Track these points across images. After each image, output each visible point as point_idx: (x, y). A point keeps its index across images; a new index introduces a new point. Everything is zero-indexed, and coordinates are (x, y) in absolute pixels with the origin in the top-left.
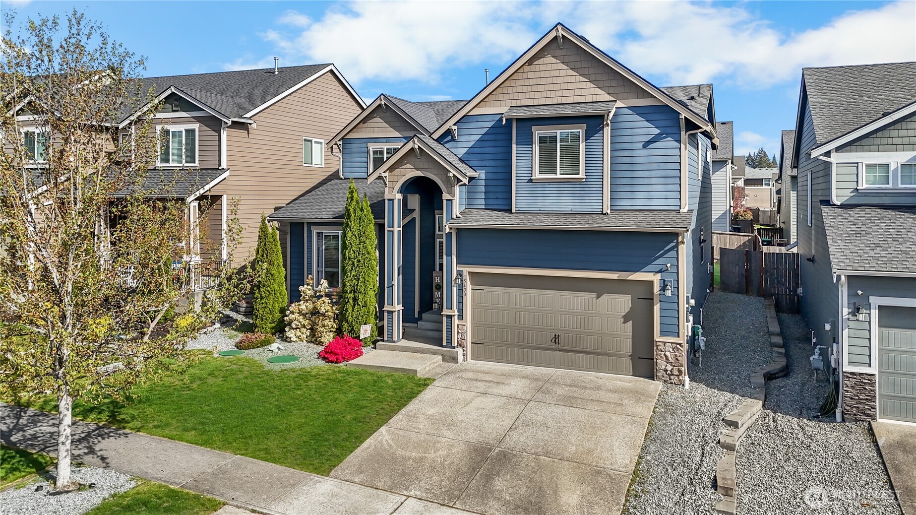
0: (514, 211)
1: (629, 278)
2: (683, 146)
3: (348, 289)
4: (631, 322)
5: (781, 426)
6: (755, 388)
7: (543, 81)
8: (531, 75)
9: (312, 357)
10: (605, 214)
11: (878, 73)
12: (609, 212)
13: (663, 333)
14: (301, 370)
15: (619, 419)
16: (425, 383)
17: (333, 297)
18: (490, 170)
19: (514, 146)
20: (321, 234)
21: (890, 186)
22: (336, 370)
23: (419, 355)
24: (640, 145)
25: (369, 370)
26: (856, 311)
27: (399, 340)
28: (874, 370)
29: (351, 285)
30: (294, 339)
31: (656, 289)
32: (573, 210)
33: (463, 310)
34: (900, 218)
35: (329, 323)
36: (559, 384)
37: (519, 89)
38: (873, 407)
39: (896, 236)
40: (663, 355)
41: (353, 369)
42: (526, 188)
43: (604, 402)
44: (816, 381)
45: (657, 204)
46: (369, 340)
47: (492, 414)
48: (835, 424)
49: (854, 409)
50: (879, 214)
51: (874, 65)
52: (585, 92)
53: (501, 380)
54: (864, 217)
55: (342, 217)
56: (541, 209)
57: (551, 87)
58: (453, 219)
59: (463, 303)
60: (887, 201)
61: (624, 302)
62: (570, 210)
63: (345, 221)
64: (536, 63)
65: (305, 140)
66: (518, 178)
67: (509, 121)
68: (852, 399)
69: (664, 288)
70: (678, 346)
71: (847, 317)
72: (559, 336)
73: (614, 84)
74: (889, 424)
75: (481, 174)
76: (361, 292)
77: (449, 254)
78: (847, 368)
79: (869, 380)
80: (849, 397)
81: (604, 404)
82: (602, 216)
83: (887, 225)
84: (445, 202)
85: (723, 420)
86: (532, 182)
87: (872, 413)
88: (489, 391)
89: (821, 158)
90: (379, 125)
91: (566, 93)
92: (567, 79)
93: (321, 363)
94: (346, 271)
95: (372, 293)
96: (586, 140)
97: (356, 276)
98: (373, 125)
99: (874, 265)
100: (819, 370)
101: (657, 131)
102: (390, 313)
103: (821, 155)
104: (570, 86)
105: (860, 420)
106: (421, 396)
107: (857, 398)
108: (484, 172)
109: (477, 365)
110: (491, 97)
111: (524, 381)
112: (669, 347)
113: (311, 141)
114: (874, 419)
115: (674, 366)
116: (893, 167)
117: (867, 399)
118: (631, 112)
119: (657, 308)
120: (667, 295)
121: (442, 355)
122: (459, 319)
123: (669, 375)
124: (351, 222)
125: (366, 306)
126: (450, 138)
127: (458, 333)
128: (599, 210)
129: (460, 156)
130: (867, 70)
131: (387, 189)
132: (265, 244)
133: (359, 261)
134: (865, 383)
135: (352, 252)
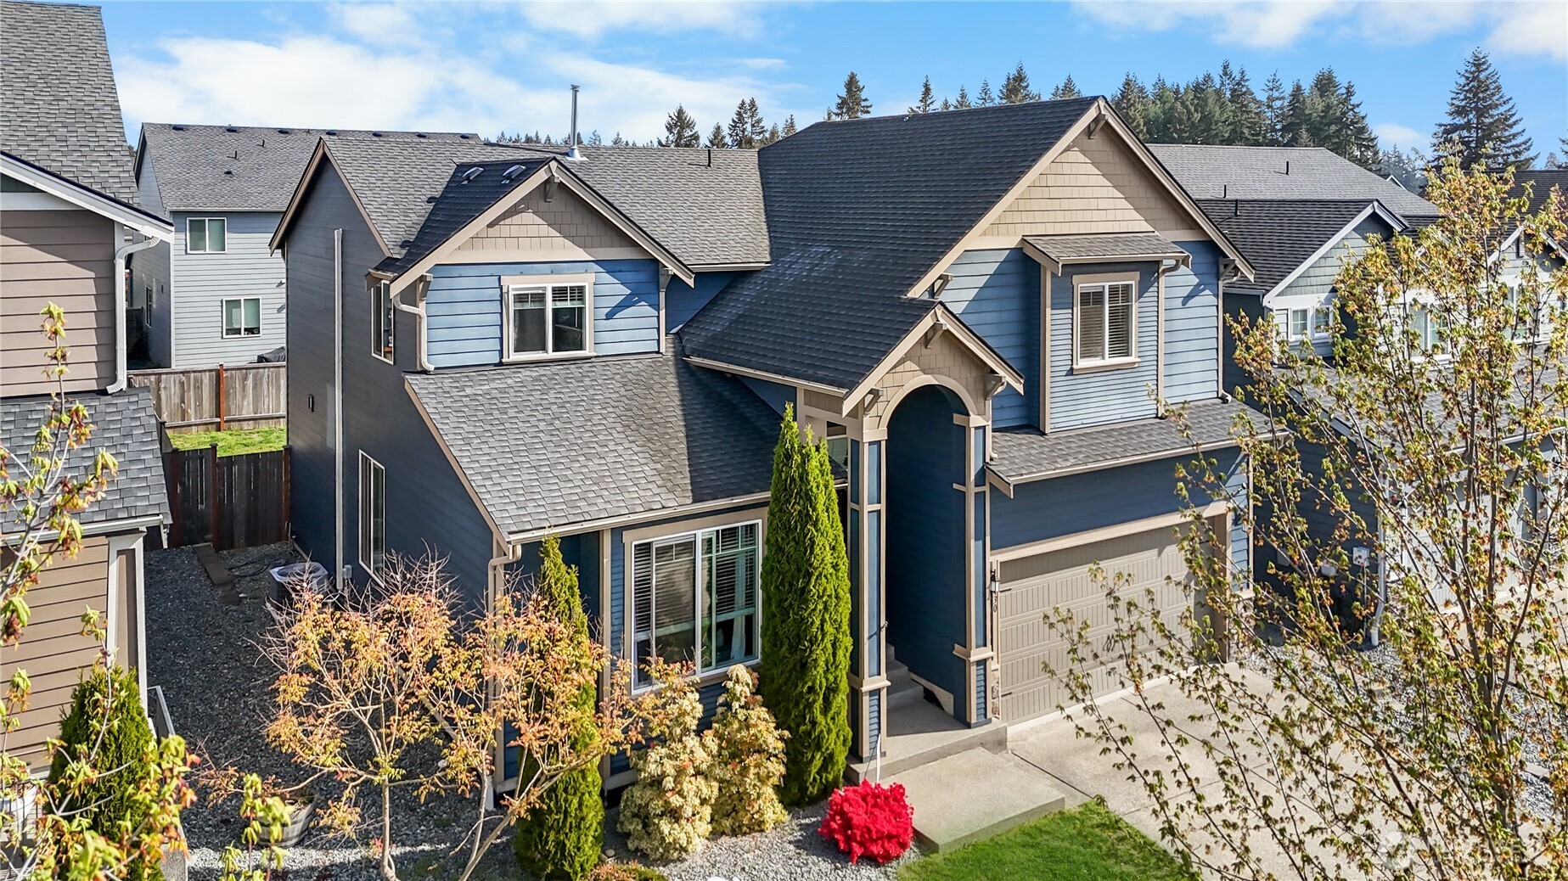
0: (1047, 430)
4: (1193, 583)
7: (1068, 192)
8: (1051, 180)
10: (1161, 418)
13: (1234, 588)
19: (1049, 311)
20: (645, 549)
21: (1308, 336)
24: (1179, 302)
37: (1035, 205)
42: (1064, 385)
45: (1195, 391)
52: (1119, 215)
56: (1085, 422)
57: (1078, 204)
58: (988, 464)
66: (1053, 369)
72: (1112, 637)
73: (1151, 204)
77: (981, 535)
84: (971, 432)
86: (1072, 375)
90: (533, 231)
92: (1097, 192)
96: (1139, 298)
98: (515, 231)
101: (1197, 281)
102: (876, 692)
116: (1311, 313)
128: (1152, 412)
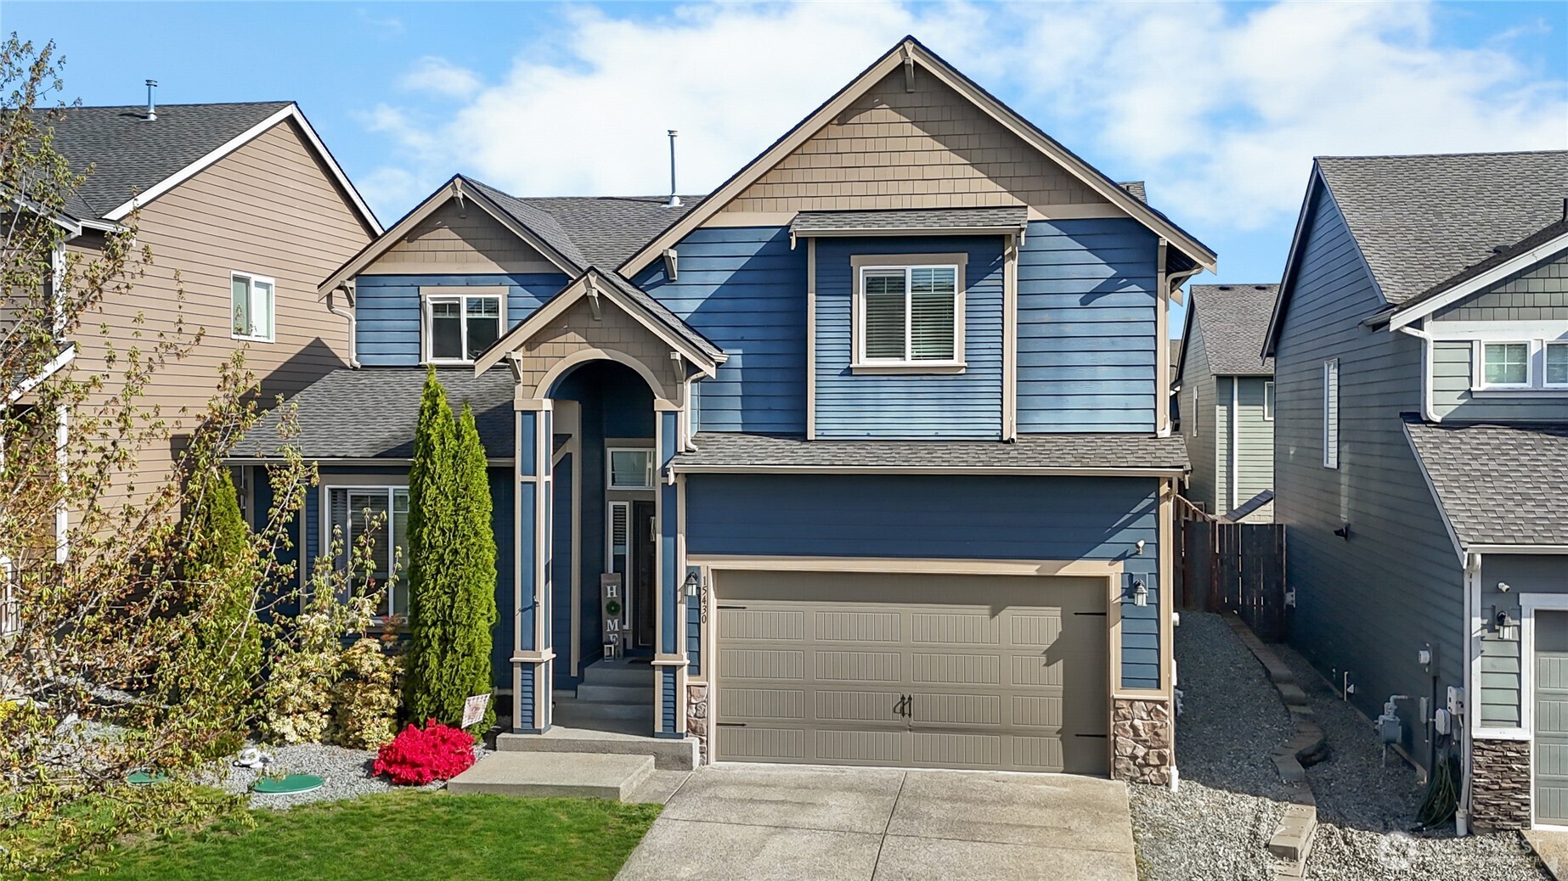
0: (811, 436)
1: (1062, 572)
2: (1161, 303)
3: (429, 617)
4: (1061, 663)
5: (1363, 851)
6: (1290, 784)
7: (871, 160)
8: (843, 146)
9: (352, 774)
10: (1007, 442)
11: (1457, 172)
12: (1014, 436)
13: (1127, 682)
14: (340, 803)
15: (1077, 857)
16: (643, 817)
17: (384, 637)
18: (756, 347)
19: (812, 297)
20: (339, 495)
21: (1528, 385)
22: (426, 798)
23: (603, 757)
24: (1075, 300)
25: (504, 796)
26: (1496, 620)
27: (548, 728)
28: (1525, 733)
29: (435, 608)
30: (292, 737)
31: (1115, 592)
32: (940, 433)
33: (699, 652)
34: (1552, 445)
35: (381, 696)
36: (926, 797)
37: (818, 175)
38: (1525, 802)
39: (1553, 479)
40: (1127, 727)
41: (464, 794)
42: (837, 387)
43: (1033, 827)
44: (1386, 765)
45: (1108, 420)
46: (477, 731)
47: (818, 868)
48: (1456, 840)
49: (1492, 808)
50: (1512, 439)
51: (1443, 156)
52: (961, 186)
53: (804, 798)
54: (1489, 444)
55: (406, 450)
56: (872, 433)
57: (889, 173)
58: (680, 453)
59: (699, 638)
60: (1522, 414)
61: (1046, 623)
62: (933, 433)
63: (416, 461)
64: (855, 120)
65: (236, 279)
66: (821, 366)
67: (803, 242)
68: (1487, 789)
69: (1131, 590)
70: (1159, 707)
71: (1479, 634)
72: (910, 698)
73: (1021, 170)
74: (1552, 833)
75: (734, 357)
76: (460, 623)
77: (670, 531)
78: (1479, 732)
79: (1518, 752)
80: (1483, 787)
81: (1036, 831)
82: (1001, 446)
83: (1532, 460)
84: (659, 416)
85: (1267, 846)
86: (851, 375)
87: (1522, 813)
88: (792, 821)
89: (1409, 330)
90: (449, 245)
91: (920, 187)
92: (923, 158)
93: (378, 786)
94: (424, 574)
95: (483, 625)
96: (967, 287)
97: (449, 586)
98: (433, 245)
99: (1531, 533)
100: (1395, 742)
101: (1111, 272)
102: (529, 667)
103: (1408, 325)
104: (929, 173)
105: (1502, 829)
106: (647, 840)
107: (1497, 787)
108: (740, 352)
109: (736, 772)
110: (757, 191)
111: (853, 796)
112: (1140, 710)
113: (246, 281)
114: (1527, 825)
115: (1150, 748)
116: (1533, 349)
117: (1514, 788)
118: (1058, 231)
119: (1116, 632)
120: (1140, 604)
121: (656, 754)
122: (690, 673)
123: (1140, 766)
124: (433, 463)
125: (470, 655)
126: (659, 276)
127: (689, 703)
128: (994, 433)
129: (684, 317)
130: (1435, 165)
131: (519, 389)
132: (208, 519)
133: (455, 552)
134: (1511, 759)
135: (438, 533)
